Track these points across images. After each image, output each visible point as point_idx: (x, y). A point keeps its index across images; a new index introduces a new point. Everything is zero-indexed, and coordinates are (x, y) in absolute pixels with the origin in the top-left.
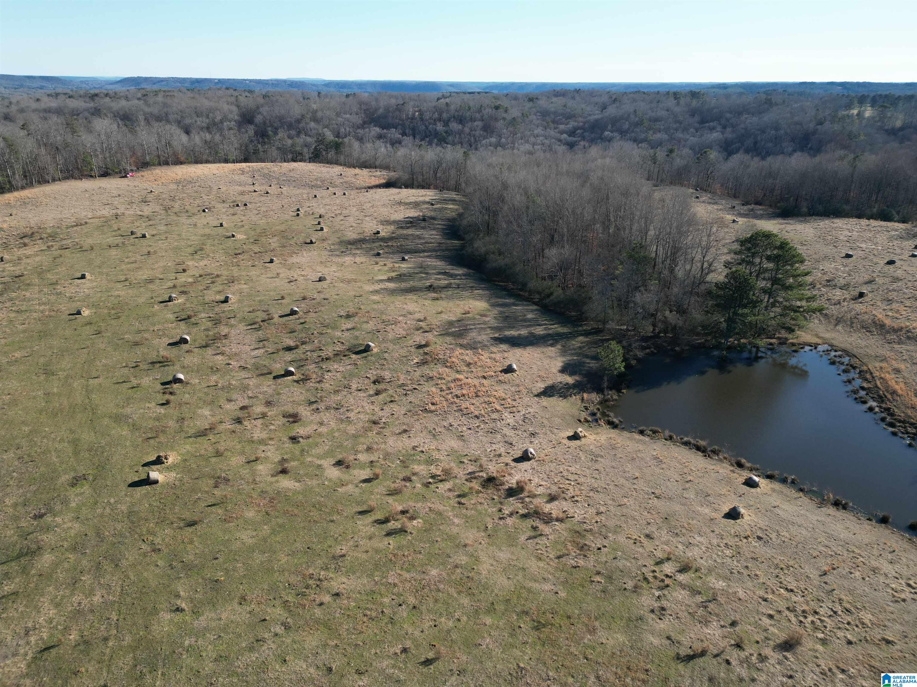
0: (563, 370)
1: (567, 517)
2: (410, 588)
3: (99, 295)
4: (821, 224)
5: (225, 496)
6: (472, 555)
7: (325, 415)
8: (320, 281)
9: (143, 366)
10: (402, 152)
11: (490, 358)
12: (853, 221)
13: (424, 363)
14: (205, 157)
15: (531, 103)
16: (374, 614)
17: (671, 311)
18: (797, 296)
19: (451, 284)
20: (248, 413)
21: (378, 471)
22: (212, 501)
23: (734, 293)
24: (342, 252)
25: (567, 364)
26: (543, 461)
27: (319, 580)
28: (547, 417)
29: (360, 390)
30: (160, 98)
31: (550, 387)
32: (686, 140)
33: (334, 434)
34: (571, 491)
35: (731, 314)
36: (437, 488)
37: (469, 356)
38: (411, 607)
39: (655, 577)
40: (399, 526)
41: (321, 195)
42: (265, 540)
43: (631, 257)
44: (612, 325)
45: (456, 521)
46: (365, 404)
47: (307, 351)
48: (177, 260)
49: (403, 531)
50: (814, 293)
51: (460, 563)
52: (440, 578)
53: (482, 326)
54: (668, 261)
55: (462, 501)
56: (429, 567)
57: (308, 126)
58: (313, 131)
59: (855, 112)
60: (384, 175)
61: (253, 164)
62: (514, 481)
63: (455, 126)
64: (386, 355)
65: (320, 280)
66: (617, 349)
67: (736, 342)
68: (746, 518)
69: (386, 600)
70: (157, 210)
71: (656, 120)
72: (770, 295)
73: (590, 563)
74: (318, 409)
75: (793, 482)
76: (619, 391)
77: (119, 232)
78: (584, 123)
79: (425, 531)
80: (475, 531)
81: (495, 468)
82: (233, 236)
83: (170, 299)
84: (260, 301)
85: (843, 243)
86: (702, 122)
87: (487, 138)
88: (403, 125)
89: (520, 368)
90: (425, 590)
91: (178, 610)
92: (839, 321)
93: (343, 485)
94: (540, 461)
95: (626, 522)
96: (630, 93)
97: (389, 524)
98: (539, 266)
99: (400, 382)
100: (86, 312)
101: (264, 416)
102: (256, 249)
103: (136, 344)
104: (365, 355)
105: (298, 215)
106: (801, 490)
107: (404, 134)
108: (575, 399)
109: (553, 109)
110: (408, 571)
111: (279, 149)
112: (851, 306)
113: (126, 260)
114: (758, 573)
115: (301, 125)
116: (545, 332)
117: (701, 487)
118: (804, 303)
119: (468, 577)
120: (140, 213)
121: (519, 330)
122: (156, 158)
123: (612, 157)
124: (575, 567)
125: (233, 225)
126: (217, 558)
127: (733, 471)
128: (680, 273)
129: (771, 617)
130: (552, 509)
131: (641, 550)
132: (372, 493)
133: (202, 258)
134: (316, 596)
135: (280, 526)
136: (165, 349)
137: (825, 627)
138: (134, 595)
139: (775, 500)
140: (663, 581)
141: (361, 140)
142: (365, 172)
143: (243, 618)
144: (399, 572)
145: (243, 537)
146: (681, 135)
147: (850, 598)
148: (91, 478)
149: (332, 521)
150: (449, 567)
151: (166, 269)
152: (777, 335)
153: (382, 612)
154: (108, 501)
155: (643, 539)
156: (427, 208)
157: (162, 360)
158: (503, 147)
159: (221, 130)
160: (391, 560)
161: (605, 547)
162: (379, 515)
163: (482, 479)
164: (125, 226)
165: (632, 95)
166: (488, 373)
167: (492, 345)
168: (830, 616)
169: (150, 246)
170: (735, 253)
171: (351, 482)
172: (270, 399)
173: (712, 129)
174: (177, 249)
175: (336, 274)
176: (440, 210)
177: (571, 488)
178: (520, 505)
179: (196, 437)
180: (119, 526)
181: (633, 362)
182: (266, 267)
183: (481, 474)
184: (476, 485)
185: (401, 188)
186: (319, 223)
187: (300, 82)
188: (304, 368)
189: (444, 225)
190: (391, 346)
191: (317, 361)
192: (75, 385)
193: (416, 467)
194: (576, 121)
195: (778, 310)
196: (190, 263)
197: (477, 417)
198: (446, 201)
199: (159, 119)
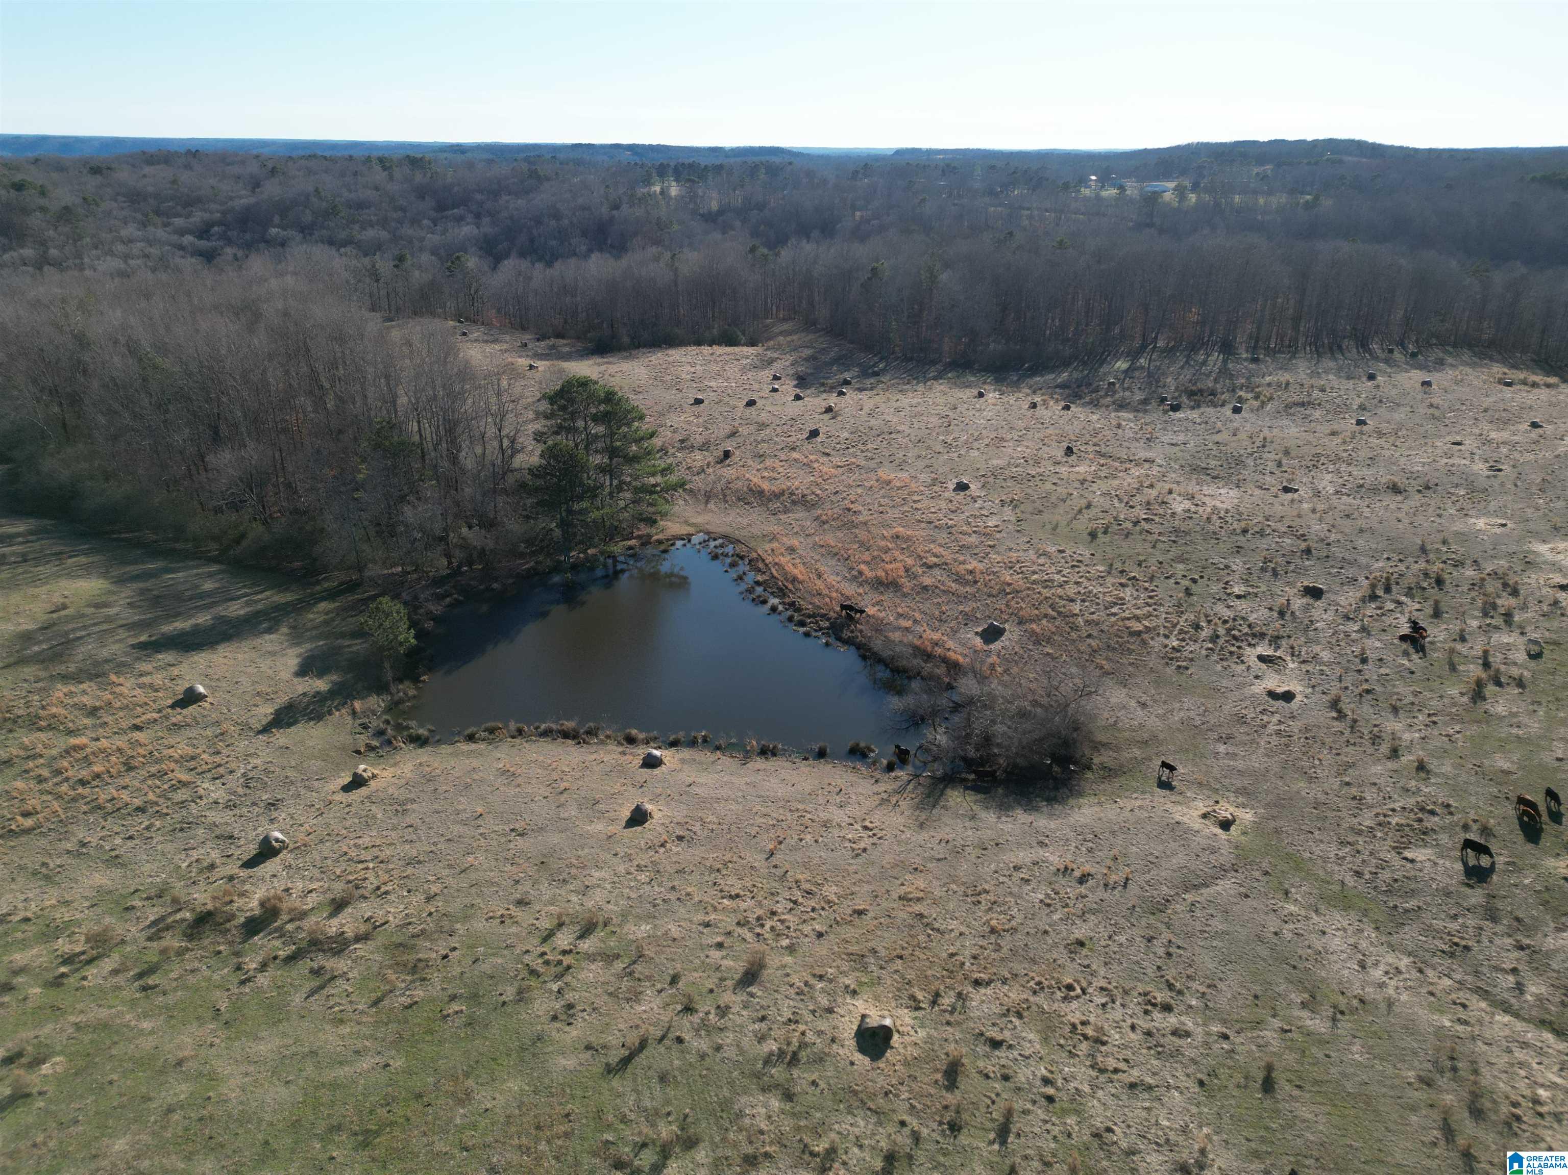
0: (303, 671)
1: (375, 928)
4: (652, 358)
6: (201, 1074)
11: (140, 686)
12: (693, 350)
15: (98, 177)
17: (470, 527)
18: (647, 470)
23: (560, 481)
25: (308, 657)
26: (305, 845)
28: (293, 763)
31: (285, 708)
32: (422, 240)
34: (372, 879)
35: (564, 514)
36: (84, 978)
37: (88, 694)
39: (547, 963)
40: (10, 1090)
43: (377, 446)
44: (374, 571)
45: (146, 1025)
49: (19, 1097)
50: (669, 461)
51: (175, 1100)
52: (138, 1150)
53: (105, 627)
54: (444, 445)
55: (150, 982)
56: (106, 1142)
59: (657, 189)
62: (254, 904)
66: (394, 609)
67: (582, 555)
68: (657, 815)
71: (361, 205)
72: (611, 476)
73: (436, 987)
75: (705, 740)
76: (416, 680)
78: (224, 213)
79: (75, 1074)
80: (193, 1027)
81: (208, 895)
85: (688, 384)
86: (441, 207)
87: (12, 249)
89: (213, 689)
92: (709, 497)
94: (298, 848)
95: (480, 895)
96: (302, 157)
98: (202, 488)
106: (718, 748)
108: (341, 717)
109: (150, 189)
112: (719, 472)
114: (689, 890)
116: (249, 609)
117: (583, 794)
118: (659, 479)
119: (201, 1119)
121: (190, 617)
123: (295, 274)
124: (410, 1006)
127: (623, 753)
128: (468, 461)
129: (720, 946)
130: (342, 925)
131: (514, 929)
137: (789, 928)
139: (688, 775)
140: (560, 962)
146: (410, 232)
147: (807, 875)
150: (152, 1119)
152: (636, 533)
155: (514, 911)
158: (56, 264)
161: (455, 949)
163: (185, 924)
165: (303, 162)
166: (144, 718)
167: (138, 659)
168: (791, 909)
170: (546, 417)
173: (460, 219)
177: (370, 875)
178: (277, 943)
181: (429, 625)
183: (178, 916)
184: (173, 941)
193: (17, 956)
194: (205, 211)
195: (628, 495)
197: (141, 810)
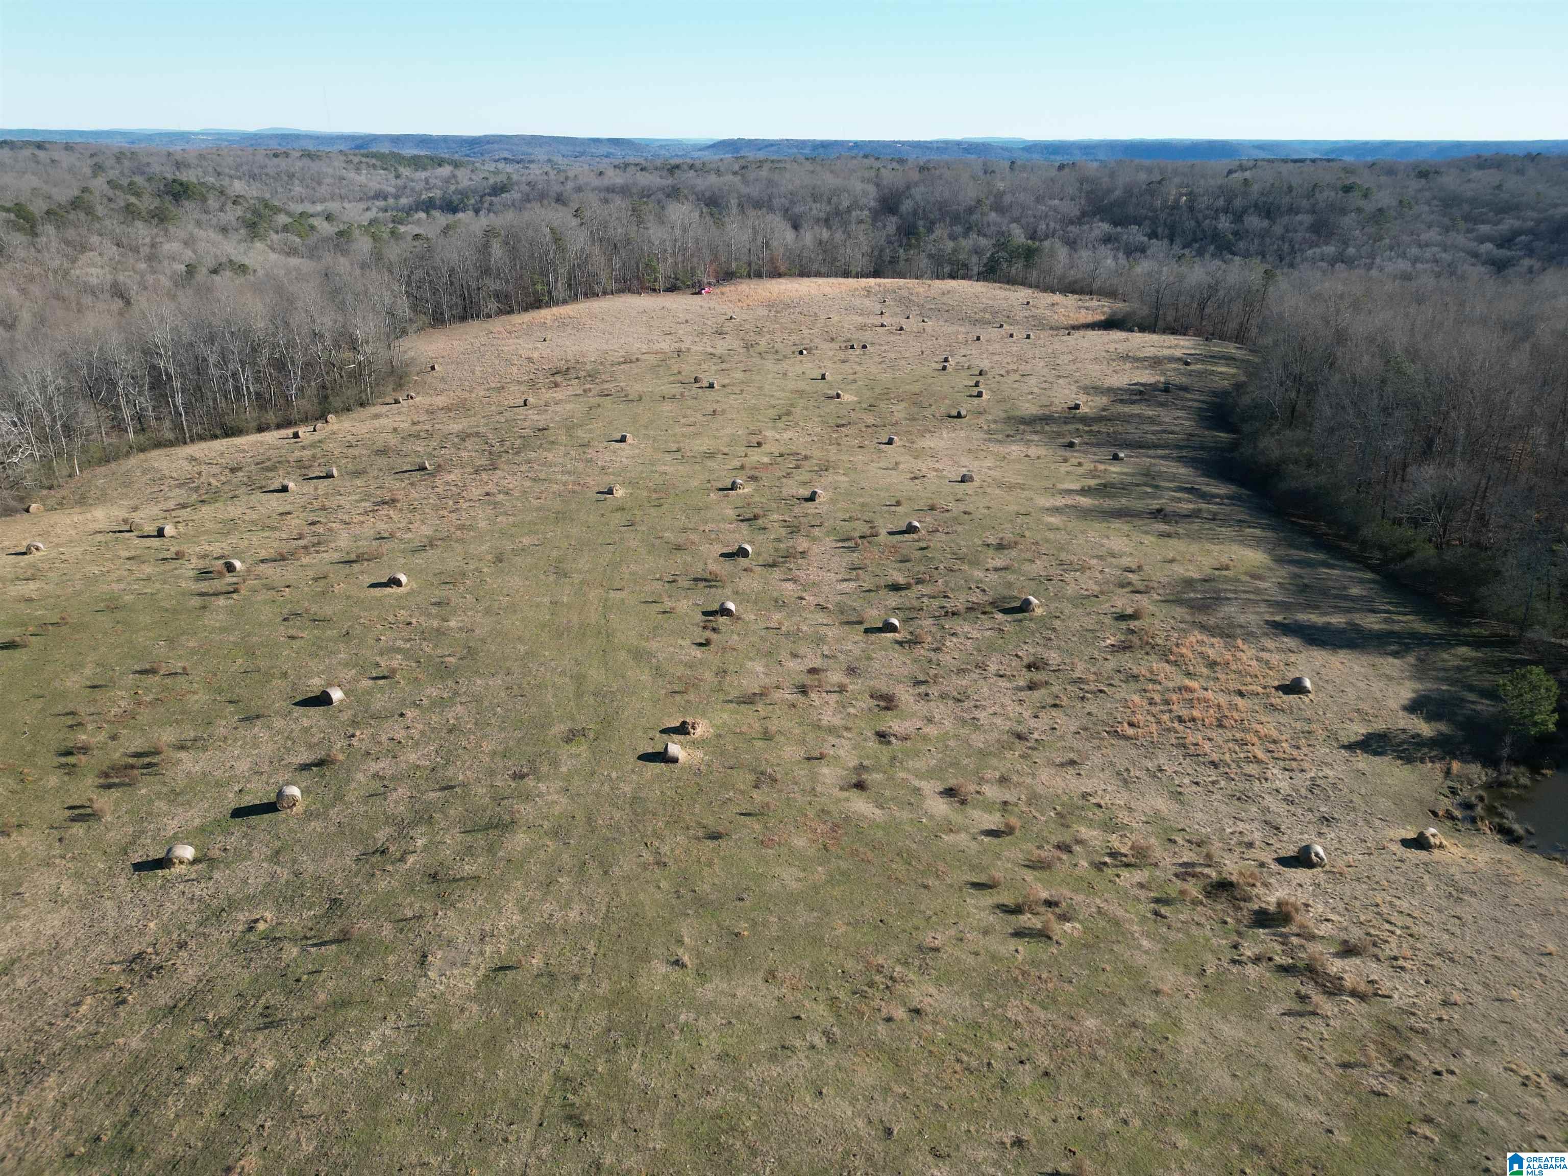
0: (1414, 707)
1: (1376, 994)
2: (1043, 1037)
3: (641, 468)
5: (767, 804)
6: (1168, 1014)
7: (938, 707)
8: (962, 481)
9: (683, 582)
10: (1143, 267)
11: (1259, 659)
13: (1125, 647)
14: (815, 267)
15: (1423, 181)
16: (974, 1063)
19: (1200, 510)
20: (819, 680)
21: (1014, 821)
22: (746, 807)
24: (1008, 436)
25: (1424, 696)
26: (1341, 874)
27: (891, 978)
28: (1363, 791)
29: (1001, 676)
30: (764, 173)
31: (1379, 735)
33: (948, 743)
34: (1393, 945)
36: (1118, 876)
37: (1215, 648)
38: (1040, 1071)
40: (1039, 926)
41: (988, 337)
42: (816, 888)
44: (1539, 634)
45: (1145, 943)
46: (1007, 701)
47: (923, 596)
48: (752, 428)
49: (1043, 935)
51: (1141, 1019)
52: (1101, 1038)
53: (1252, 597)
55: (1163, 911)
56: (1083, 1012)
57: (985, 219)
58: (992, 228)
60: (1104, 306)
61: (886, 280)
62: (1273, 899)
63: (1254, 222)
64: (1057, 623)
65: (964, 480)
66: (1545, 684)
69: (998, 1047)
70: (734, 347)
73: (1415, 1095)
74: (927, 695)
76: (1535, 769)
77: (679, 377)
78: (1539, 222)
79: (1084, 945)
80: (1179, 971)
81: (1236, 867)
82: (838, 396)
83: (733, 487)
84: (863, 505)
87: (1317, 245)
88: (1154, 221)
89: (1319, 689)
90: (1070, 1050)
91: (678, 963)
93: (951, 830)
94: (1333, 873)
95: (1510, 1038)
97: (1021, 917)
98: (1392, 496)
99: (1077, 674)
100: (619, 492)
101: (842, 689)
102: (870, 419)
103: (678, 548)
104: (1019, 616)
105: (944, 368)
107: (1153, 235)
108: (1432, 771)
109: (1470, 194)
110: (1045, 1008)
111: (930, 256)
113: (683, 421)
115: (974, 217)
116: (1384, 626)
119: (1154, 1051)
120: (712, 350)
121: (1328, 614)
122: (745, 266)
124: (1378, 1094)
125: (840, 377)
126: (742, 899)
130: (1344, 971)
132: (998, 856)
133: (787, 428)
134: (883, 1004)
135: (842, 874)
136: (715, 561)
138: (622, 924)
141: (1072, 244)
142: (1071, 300)
143: (768, 1005)
144: (1028, 1004)
145: (784, 875)
148: (592, 735)
149: (926, 887)
150: (1120, 1021)
151: (733, 440)
153: (989, 1064)
154: (609, 775)
156: (1175, 370)
157: (709, 577)
158: (1349, 262)
159: (845, 224)
160: (1016, 980)
161: (1452, 1073)
162: (1006, 898)
163: (1209, 880)
164: (688, 369)
166: (1250, 688)
167: (1266, 634)
169: (718, 401)
171: (966, 829)
172: (856, 664)
174: (754, 409)
175: (991, 472)
176: (1200, 374)
177: (1393, 940)
178: (1278, 948)
179: (739, 703)
180: (617, 815)
182: (880, 451)
183: (1206, 871)
184: (1194, 889)
185: (1132, 331)
186: (977, 384)
187: (983, 144)
188: (916, 622)
189: (1203, 402)
190: (1068, 609)
191: (937, 614)
192: (592, 595)
193: (1083, 830)
194: (1519, 218)
196: (769, 433)
197: (1214, 764)
198: (1213, 358)
199: (758, 205)
